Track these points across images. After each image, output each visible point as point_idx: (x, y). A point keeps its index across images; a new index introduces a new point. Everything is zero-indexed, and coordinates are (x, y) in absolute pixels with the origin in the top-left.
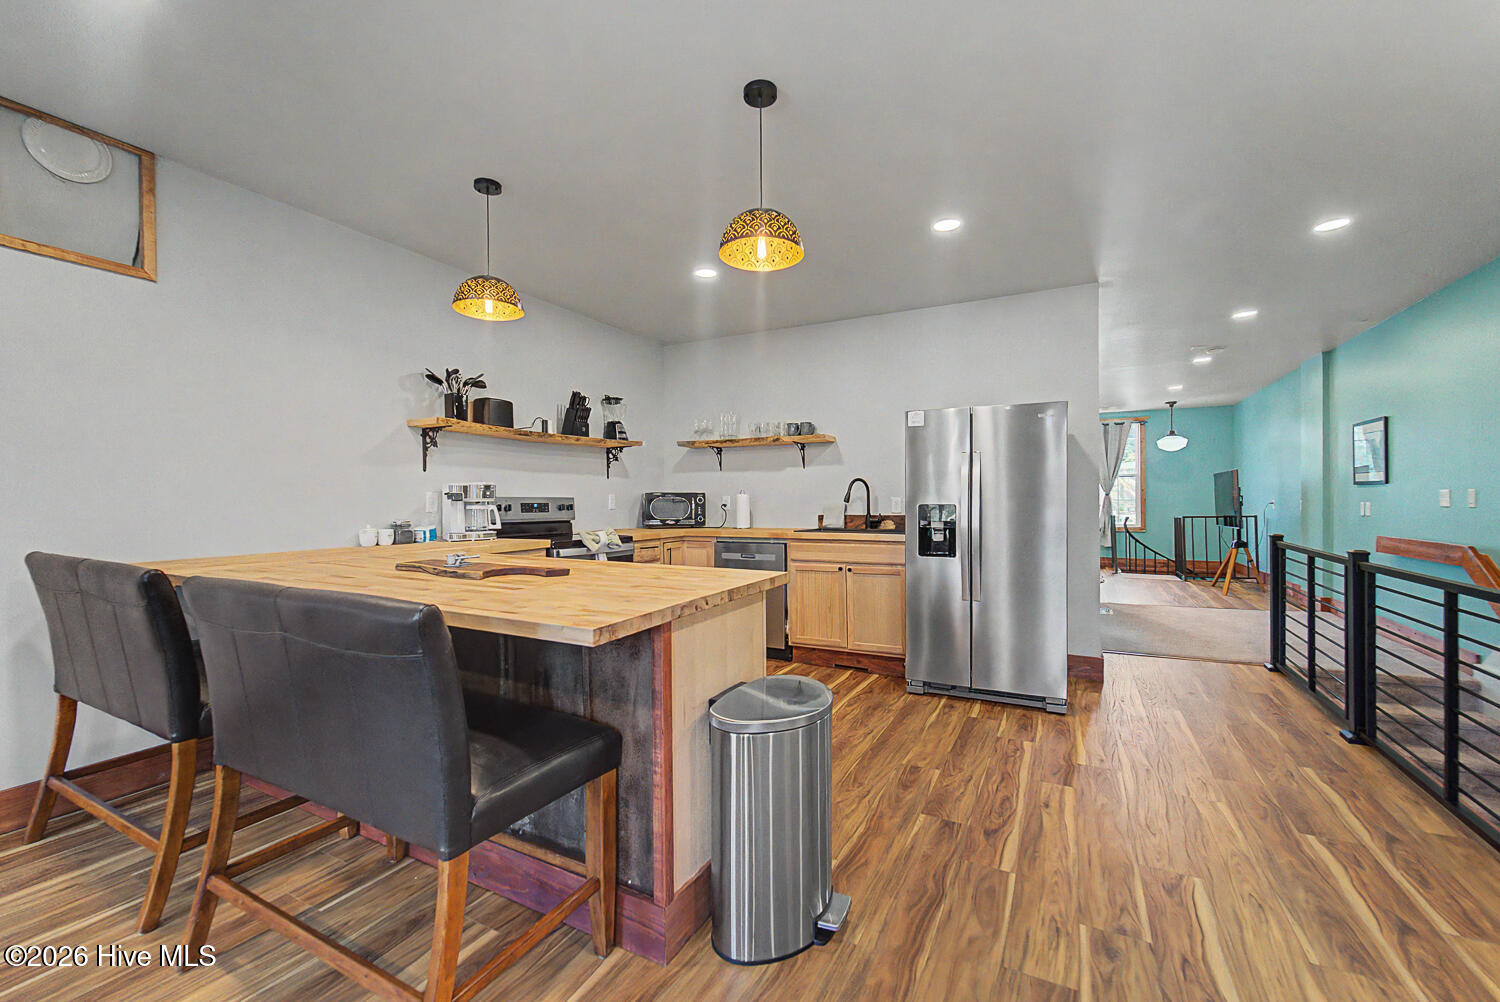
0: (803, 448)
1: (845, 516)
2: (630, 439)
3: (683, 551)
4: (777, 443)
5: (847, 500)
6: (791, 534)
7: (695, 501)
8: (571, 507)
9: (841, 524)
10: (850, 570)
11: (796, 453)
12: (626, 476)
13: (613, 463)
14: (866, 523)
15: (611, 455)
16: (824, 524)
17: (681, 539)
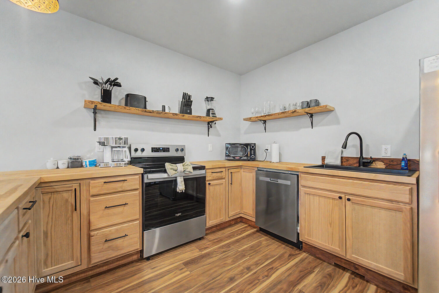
0: (312, 116)
1: (342, 157)
2: (217, 117)
3: (241, 173)
4: (295, 114)
5: (345, 146)
6: (302, 169)
7: (250, 147)
8: (182, 150)
9: (338, 163)
10: (349, 200)
11: (308, 119)
12: (219, 135)
13: (210, 129)
14: (359, 162)
15: (210, 124)
16: (326, 162)
17: (240, 167)
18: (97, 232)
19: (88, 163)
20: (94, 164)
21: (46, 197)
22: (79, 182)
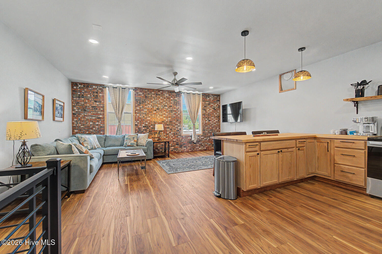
18: (338, 165)
19: (349, 133)
20: (352, 133)
21: (319, 143)
22: (330, 139)
